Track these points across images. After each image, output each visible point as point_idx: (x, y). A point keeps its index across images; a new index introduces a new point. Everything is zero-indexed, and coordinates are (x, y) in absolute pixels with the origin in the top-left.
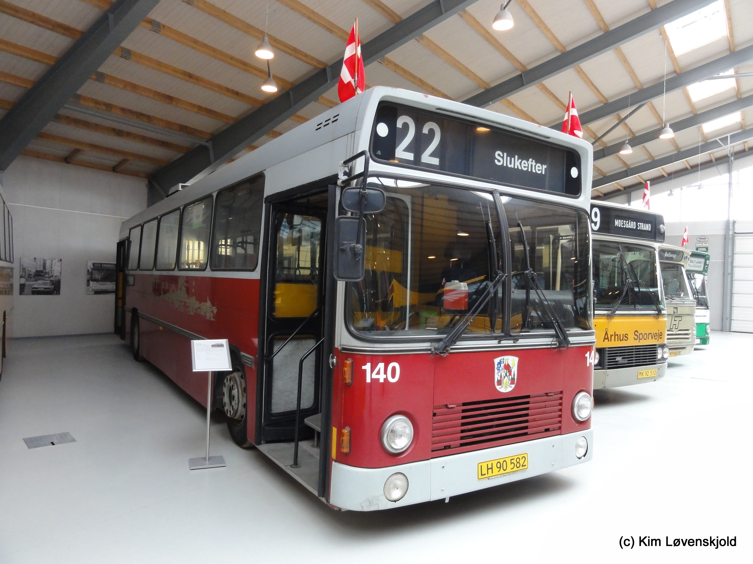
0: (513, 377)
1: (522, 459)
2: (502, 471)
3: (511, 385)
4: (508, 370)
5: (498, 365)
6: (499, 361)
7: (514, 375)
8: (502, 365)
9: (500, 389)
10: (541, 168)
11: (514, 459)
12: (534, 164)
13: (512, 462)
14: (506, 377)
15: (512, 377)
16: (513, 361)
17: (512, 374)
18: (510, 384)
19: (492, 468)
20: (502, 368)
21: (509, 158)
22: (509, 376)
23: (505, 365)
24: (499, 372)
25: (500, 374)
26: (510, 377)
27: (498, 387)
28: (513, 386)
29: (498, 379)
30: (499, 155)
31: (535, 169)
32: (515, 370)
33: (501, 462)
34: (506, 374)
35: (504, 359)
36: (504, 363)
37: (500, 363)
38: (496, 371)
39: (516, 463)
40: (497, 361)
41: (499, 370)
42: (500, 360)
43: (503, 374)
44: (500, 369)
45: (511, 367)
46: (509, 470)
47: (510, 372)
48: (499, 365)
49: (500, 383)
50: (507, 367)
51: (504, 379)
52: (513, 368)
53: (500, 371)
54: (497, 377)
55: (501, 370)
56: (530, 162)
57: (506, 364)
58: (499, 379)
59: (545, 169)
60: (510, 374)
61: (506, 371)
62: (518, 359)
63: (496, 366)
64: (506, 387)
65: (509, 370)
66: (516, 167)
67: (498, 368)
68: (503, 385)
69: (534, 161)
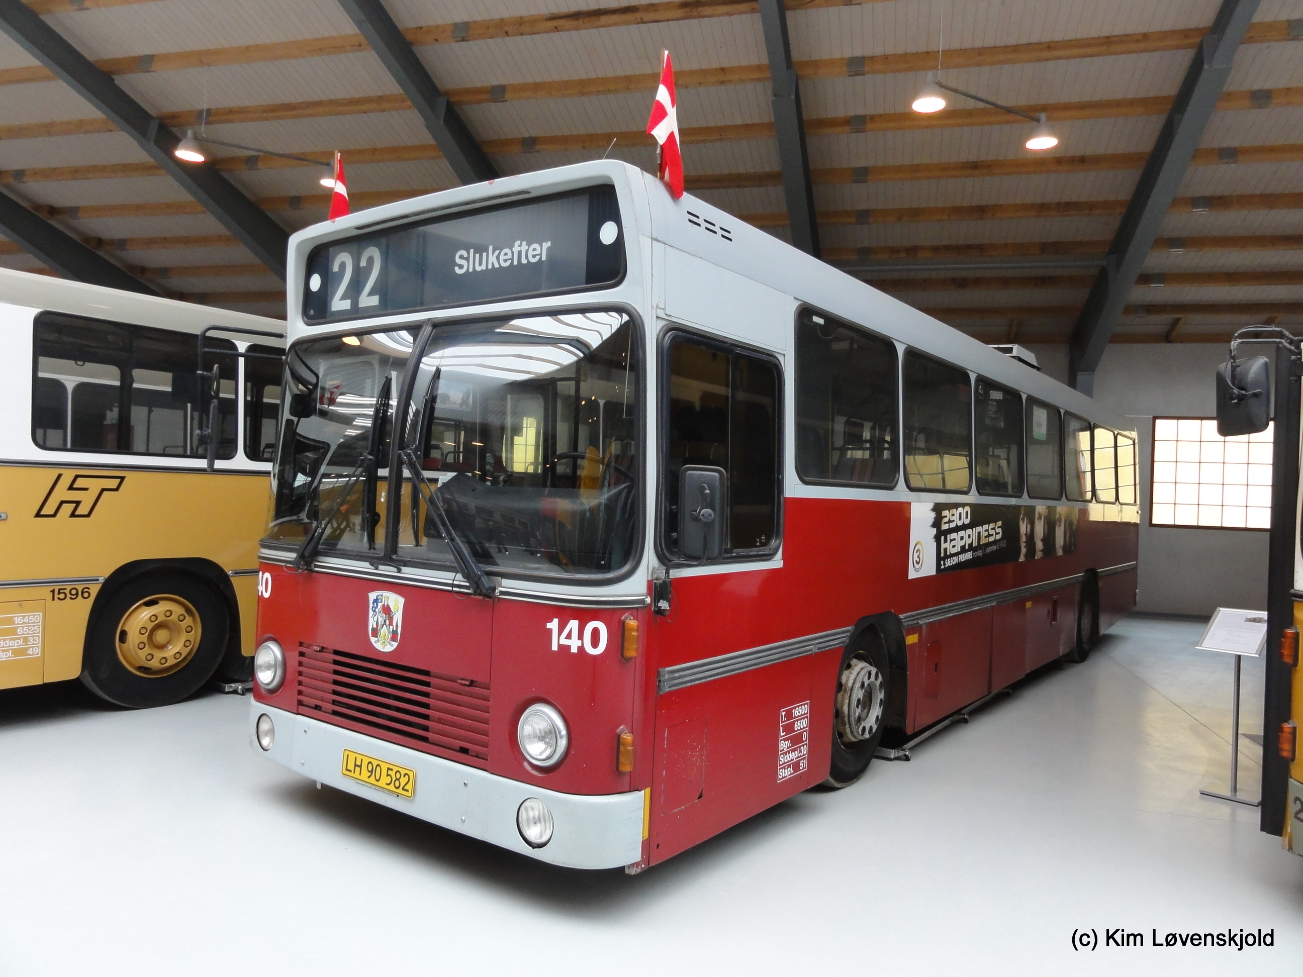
0: (395, 629)
1: (404, 776)
2: (372, 780)
3: (392, 642)
4: (387, 616)
5: (373, 603)
6: (375, 598)
7: (397, 626)
8: (380, 605)
9: (375, 642)
10: (538, 252)
11: (392, 770)
12: (524, 247)
13: (389, 773)
14: (385, 626)
15: (393, 628)
16: (396, 602)
17: (394, 624)
18: (391, 640)
19: (360, 766)
20: (380, 610)
21: (477, 256)
22: (389, 625)
23: (384, 605)
24: (375, 616)
25: (375, 619)
26: (391, 627)
27: (373, 640)
28: (395, 644)
29: (373, 626)
30: (461, 257)
31: (527, 257)
32: (398, 617)
33: (375, 763)
34: (385, 621)
35: (382, 595)
36: (383, 603)
37: (376, 601)
38: (371, 613)
39: (394, 779)
40: (372, 596)
41: (374, 611)
42: (377, 596)
43: (380, 619)
44: (377, 610)
45: (393, 611)
46: (382, 783)
47: (391, 619)
48: (375, 604)
49: (375, 633)
50: (387, 610)
51: (382, 628)
52: (395, 614)
53: (376, 614)
54: (372, 623)
55: (378, 613)
56: (516, 249)
57: (386, 604)
58: (375, 626)
59: (548, 249)
60: (391, 624)
61: (384, 615)
62: (404, 601)
63: (371, 605)
64: (384, 642)
65: (389, 615)
66: (490, 267)
67: (374, 609)
68: (380, 639)
69: (524, 243)
